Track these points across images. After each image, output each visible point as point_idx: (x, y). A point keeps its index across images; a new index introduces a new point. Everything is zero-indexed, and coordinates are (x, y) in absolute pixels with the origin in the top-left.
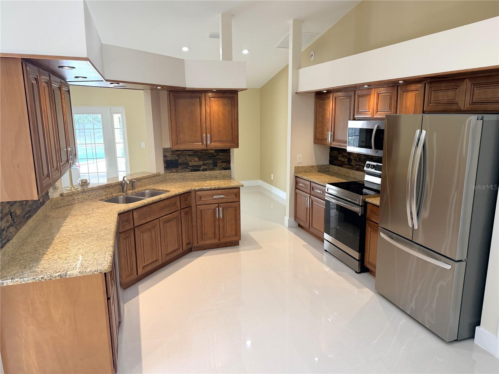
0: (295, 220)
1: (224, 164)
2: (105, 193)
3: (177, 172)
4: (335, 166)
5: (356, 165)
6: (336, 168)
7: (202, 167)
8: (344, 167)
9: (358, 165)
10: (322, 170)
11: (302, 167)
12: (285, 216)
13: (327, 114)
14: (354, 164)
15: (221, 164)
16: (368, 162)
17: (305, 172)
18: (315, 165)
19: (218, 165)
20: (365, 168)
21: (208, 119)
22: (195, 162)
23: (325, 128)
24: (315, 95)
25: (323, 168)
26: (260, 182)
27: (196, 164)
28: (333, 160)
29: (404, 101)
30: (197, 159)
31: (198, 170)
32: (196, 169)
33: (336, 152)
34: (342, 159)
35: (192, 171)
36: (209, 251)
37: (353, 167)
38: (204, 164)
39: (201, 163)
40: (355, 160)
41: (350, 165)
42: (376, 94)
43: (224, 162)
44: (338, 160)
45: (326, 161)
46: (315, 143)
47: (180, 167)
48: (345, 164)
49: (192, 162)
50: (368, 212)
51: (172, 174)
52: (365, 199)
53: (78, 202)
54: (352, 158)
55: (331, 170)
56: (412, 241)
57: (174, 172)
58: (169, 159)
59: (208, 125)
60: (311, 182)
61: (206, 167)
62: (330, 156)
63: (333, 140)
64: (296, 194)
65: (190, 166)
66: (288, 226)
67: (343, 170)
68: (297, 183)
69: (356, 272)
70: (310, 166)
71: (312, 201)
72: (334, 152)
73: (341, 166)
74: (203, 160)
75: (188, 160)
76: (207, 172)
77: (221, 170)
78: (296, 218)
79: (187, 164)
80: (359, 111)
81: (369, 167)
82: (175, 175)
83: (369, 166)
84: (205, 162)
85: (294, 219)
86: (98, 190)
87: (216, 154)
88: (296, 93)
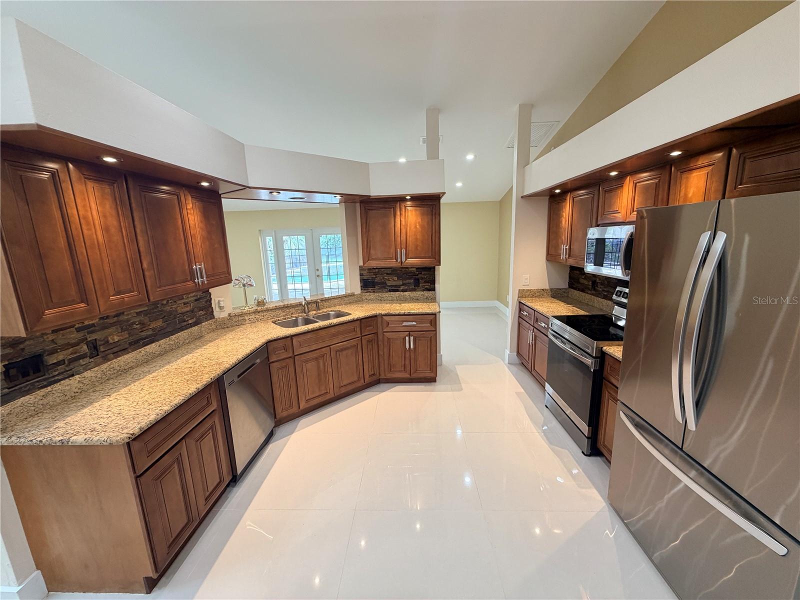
0: (517, 355)
1: (427, 284)
2: (284, 314)
3: (374, 292)
4: (576, 291)
5: (603, 290)
6: (576, 293)
7: (401, 287)
8: (587, 293)
9: (607, 291)
10: (556, 294)
11: (528, 290)
12: (506, 349)
13: (562, 222)
14: (601, 290)
15: (424, 284)
16: (618, 289)
17: (533, 297)
18: (548, 288)
19: (420, 285)
20: (614, 297)
21: (404, 231)
22: (393, 281)
23: (560, 240)
24: (549, 199)
25: (559, 292)
26: (497, 303)
27: (394, 283)
28: (574, 283)
30: (396, 278)
31: (397, 291)
32: (395, 289)
33: (578, 272)
34: (585, 282)
35: (390, 291)
36: (399, 385)
37: (600, 294)
38: (403, 284)
39: (401, 283)
40: (602, 284)
41: (595, 290)
42: (631, 184)
43: (428, 282)
44: (581, 283)
45: (563, 284)
46: (547, 260)
47: (377, 287)
48: (589, 289)
49: (390, 282)
50: (607, 368)
51: (368, 294)
52: (602, 348)
53: (249, 322)
54: (598, 280)
55: (570, 295)
56: (681, 449)
57: (370, 292)
58: (365, 277)
59: (403, 238)
60: (535, 311)
61: (406, 287)
62: (570, 277)
63: (569, 256)
64: (519, 324)
65: (388, 286)
66: (507, 362)
67: (586, 297)
68: (520, 310)
69: (583, 452)
70: (541, 289)
71: (536, 336)
72: (575, 272)
73: (583, 291)
74: (403, 280)
75: (386, 279)
76: (406, 293)
77: (424, 291)
78: (518, 353)
79: (386, 283)
80: (605, 213)
81: (619, 296)
82: (372, 296)
83: (619, 294)
84: (405, 282)
85: (516, 352)
86: (274, 311)
87: (417, 273)
88: (522, 197)
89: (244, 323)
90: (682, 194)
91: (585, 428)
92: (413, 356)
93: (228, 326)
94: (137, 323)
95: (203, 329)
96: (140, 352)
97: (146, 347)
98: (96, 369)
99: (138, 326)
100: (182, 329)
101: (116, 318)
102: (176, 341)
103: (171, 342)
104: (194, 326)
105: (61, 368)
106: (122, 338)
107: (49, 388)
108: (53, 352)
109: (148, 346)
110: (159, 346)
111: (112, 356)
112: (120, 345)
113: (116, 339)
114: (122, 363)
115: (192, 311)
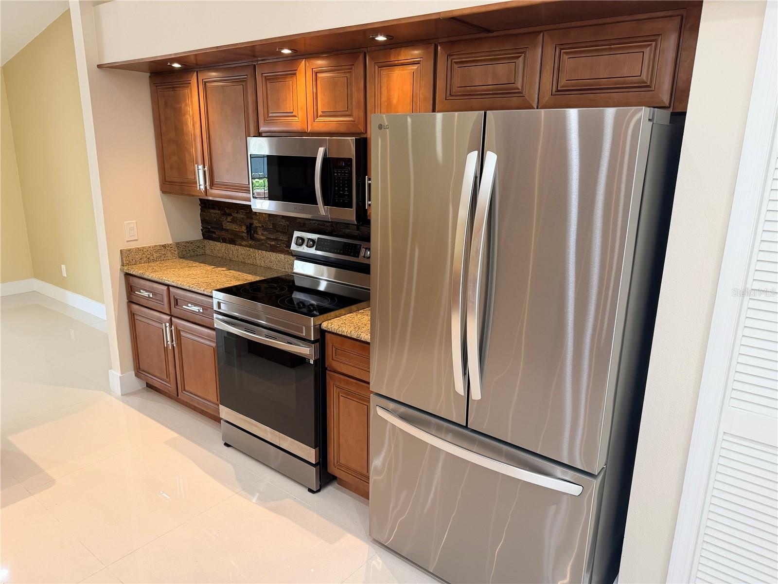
0: (136, 375)
4: (218, 244)
5: (268, 238)
6: (220, 248)
8: (241, 245)
9: (273, 240)
10: (188, 252)
11: (138, 250)
12: (111, 369)
13: (187, 124)
14: (263, 238)
16: (297, 234)
17: (149, 261)
18: (171, 242)
20: (294, 247)
23: (187, 155)
24: (150, 77)
25: (190, 248)
26: (36, 285)
28: (213, 230)
29: (384, 89)
33: (217, 212)
34: (234, 227)
37: (262, 244)
40: (265, 229)
41: (252, 238)
42: (309, 73)
44: (225, 230)
45: (193, 232)
46: (164, 191)
48: (242, 238)
50: (329, 351)
52: (320, 325)
54: (256, 223)
55: (208, 252)
56: (466, 427)
60: (168, 286)
62: (204, 221)
63: (212, 184)
64: (132, 316)
66: (120, 394)
67: (239, 251)
68: (131, 290)
69: (310, 490)
70: (160, 246)
71: (178, 332)
72: (212, 211)
73: (232, 242)
78: (139, 370)
80: (270, 115)
81: (301, 245)
83: (301, 241)
85: (133, 373)
88: (99, 66)
90: (384, 99)
91: (310, 453)
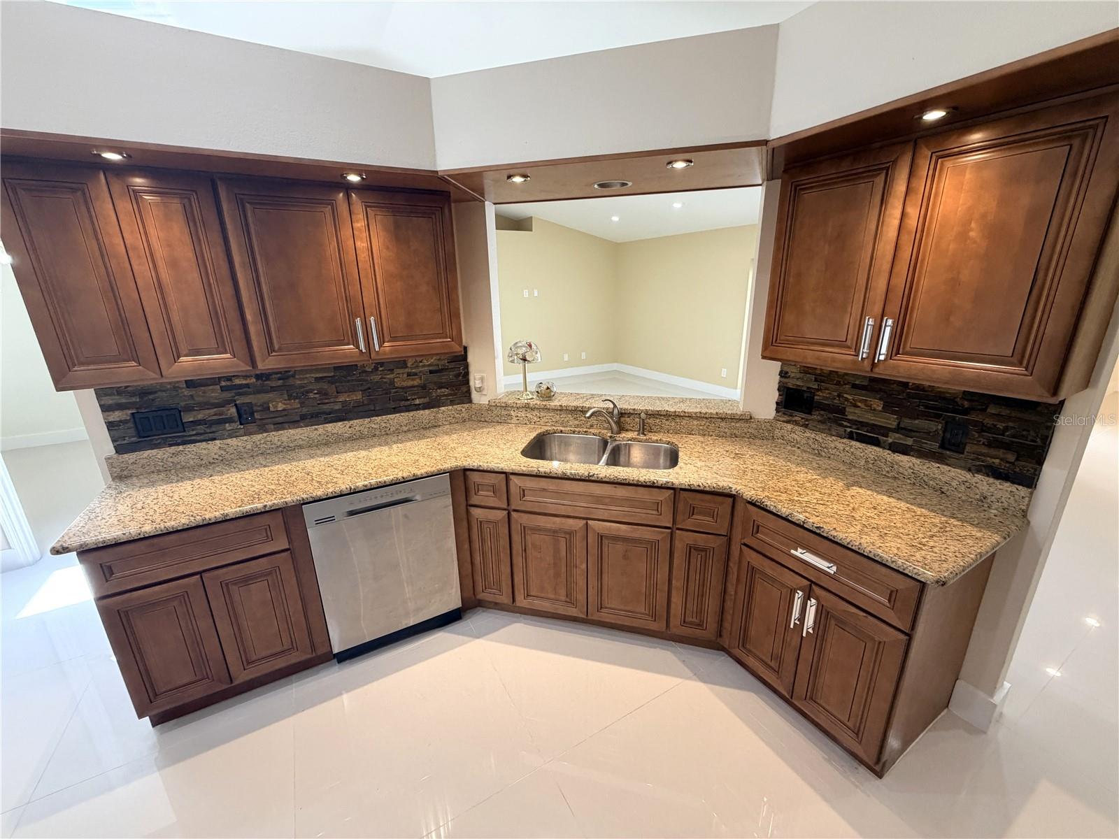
1: (1001, 453)
3: (806, 426)
7: (890, 434)
15: (985, 450)
19: (968, 448)
22: (871, 410)
27: (870, 418)
30: (878, 405)
31: (876, 443)
32: (868, 435)
35: (851, 436)
38: (898, 429)
39: (891, 421)
43: (1007, 447)
47: (816, 416)
49: (857, 411)
51: (789, 426)
57: (796, 423)
58: (791, 383)
61: (909, 442)
65: (849, 421)
74: (901, 416)
75: (847, 399)
76: (905, 458)
77: (978, 471)
79: (842, 411)
82: (800, 435)
84: (907, 422)
87: (966, 404)
89: (509, 421)
92: (807, 654)
93: (487, 420)
94: (316, 392)
95: (440, 416)
96: (316, 429)
97: (327, 425)
98: (245, 438)
99: (317, 396)
100: (396, 410)
101: (281, 381)
102: (384, 425)
103: (373, 426)
104: (424, 409)
105: (201, 428)
106: (289, 407)
107: (181, 448)
108: (189, 409)
109: (331, 425)
110: (350, 427)
111: (272, 426)
112: (286, 415)
113: (280, 407)
114: (284, 439)
115: (424, 387)
